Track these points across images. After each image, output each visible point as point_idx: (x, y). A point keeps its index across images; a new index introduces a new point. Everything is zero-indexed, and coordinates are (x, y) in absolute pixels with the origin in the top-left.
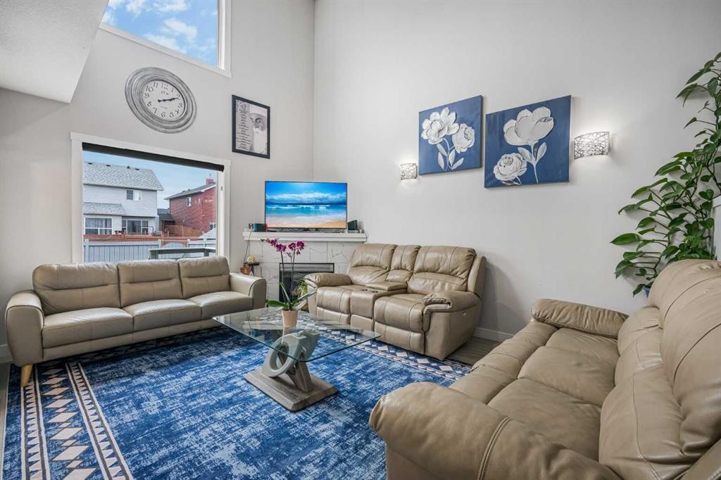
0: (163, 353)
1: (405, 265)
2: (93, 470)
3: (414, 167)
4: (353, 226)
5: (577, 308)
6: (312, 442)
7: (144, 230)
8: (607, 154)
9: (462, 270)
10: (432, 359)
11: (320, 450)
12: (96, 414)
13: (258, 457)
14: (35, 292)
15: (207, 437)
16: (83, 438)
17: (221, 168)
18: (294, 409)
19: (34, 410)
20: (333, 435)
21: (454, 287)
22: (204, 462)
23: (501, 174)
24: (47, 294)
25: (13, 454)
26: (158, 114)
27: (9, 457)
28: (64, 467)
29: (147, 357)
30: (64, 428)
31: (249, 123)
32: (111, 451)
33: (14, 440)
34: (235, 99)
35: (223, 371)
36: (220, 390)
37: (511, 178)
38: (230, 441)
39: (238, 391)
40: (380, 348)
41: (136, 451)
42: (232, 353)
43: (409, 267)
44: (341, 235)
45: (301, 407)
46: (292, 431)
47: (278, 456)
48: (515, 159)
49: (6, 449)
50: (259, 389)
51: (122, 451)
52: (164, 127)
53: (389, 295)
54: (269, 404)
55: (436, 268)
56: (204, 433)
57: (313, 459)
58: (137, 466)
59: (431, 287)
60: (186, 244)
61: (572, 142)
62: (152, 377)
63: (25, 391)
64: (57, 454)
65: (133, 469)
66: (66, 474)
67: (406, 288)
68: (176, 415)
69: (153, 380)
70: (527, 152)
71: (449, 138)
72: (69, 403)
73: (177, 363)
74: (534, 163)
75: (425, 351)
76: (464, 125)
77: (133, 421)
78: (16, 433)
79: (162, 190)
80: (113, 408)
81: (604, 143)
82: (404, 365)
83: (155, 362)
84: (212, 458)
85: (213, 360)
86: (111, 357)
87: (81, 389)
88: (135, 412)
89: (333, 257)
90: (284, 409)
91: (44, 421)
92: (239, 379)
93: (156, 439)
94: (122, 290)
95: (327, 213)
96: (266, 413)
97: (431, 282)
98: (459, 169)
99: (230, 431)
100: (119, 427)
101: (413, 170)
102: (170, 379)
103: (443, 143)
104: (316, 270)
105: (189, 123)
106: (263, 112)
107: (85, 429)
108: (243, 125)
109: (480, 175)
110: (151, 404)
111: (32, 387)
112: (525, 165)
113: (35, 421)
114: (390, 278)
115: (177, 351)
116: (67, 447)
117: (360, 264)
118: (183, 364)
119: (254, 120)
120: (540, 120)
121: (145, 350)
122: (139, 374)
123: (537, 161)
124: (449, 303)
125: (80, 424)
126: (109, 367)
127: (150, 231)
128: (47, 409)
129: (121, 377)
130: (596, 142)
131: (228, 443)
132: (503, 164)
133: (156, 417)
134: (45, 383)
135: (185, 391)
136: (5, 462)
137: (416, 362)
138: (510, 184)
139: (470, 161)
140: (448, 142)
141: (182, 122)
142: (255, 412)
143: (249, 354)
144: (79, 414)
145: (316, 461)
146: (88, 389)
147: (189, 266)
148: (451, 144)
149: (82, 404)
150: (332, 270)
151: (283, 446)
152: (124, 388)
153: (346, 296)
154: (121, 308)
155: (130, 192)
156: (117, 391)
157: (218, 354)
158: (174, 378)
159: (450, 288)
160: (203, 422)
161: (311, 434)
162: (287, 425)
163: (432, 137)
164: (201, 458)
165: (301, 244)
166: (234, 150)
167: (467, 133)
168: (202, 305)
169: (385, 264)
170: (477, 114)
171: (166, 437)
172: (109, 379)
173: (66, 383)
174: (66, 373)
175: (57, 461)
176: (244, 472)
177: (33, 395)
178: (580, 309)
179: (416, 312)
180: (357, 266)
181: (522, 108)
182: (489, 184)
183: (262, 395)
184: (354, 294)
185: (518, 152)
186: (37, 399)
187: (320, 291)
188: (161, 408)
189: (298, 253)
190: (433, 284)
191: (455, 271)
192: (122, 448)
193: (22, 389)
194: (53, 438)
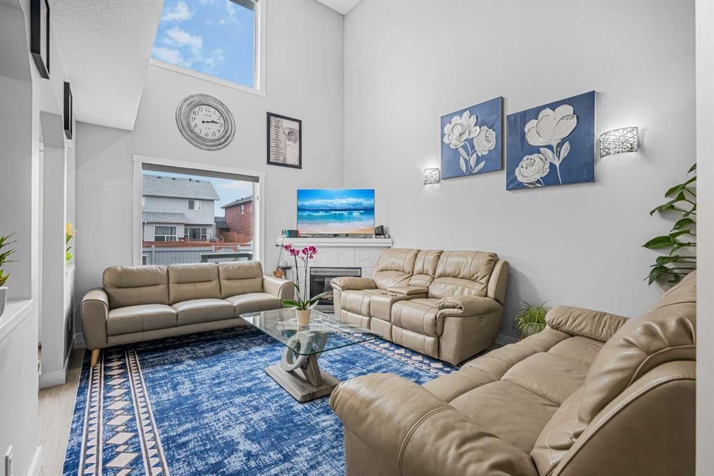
0: (202, 346)
1: (427, 271)
2: (132, 434)
3: (437, 171)
4: (381, 232)
5: (595, 316)
6: (312, 430)
7: (203, 236)
8: (636, 151)
9: (483, 275)
10: (446, 364)
11: (317, 437)
12: (141, 392)
13: (262, 437)
14: (104, 290)
15: (224, 417)
16: (130, 410)
17: (256, 179)
18: (302, 400)
19: (98, 385)
20: (332, 425)
21: (473, 293)
22: (217, 437)
23: (524, 176)
24: (112, 291)
25: (79, 417)
26: (202, 135)
27: (76, 419)
28: (113, 430)
29: (188, 349)
30: (117, 401)
31: (282, 137)
32: (148, 421)
33: (81, 406)
34: (269, 115)
35: (248, 364)
36: (242, 379)
37: (533, 180)
38: (242, 423)
39: (257, 381)
40: (397, 351)
41: (167, 424)
42: (260, 349)
43: (430, 272)
44: (368, 240)
45: (309, 399)
46: (296, 419)
47: (279, 438)
48: (538, 160)
49: (75, 413)
50: (275, 381)
51: (156, 422)
52: (207, 146)
53: (408, 299)
54: (282, 394)
55: (456, 274)
56: (222, 414)
57: (309, 443)
58: (166, 435)
59: (451, 292)
60: (235, 249)
61: (597, 140)
62: (189, 365)
63: (94, 370)
64: (109, 420)
65: (162, 436)
66: (114, 435)
67: (427, 293)
68: (203, 397)
69: (190, 368)
70: (549, 152)
71: (471, 141)
72: (123, 382)
73: (211, 355)
74: (557, 163)
75: (439, 356)
76: (485, 128)
77: (168, 400)
78: (83, 402)
79: (218, 200)
80: (155, 388)
81: (631, 139)
82: (416, 368)
83: (194, 353)
84: (225, 434)
85: (243, 354)
86: (160, 348)
87: (133, 372)
88: (171, 392)
89: (360, 261)
90: (293, 400)
91: (104, 394)
92: (261, 371)
93: (184, 415)
94: (170, 288)
95: (361, 220)
96: (277, 402)
97: (452, 287)
98: (481, 172)
99: (243, 414)
100: (157, 404)
101: (436, 175)
102: (204, 368)
103: (464, 147)
104: (340, 274)
105: (229, 140)
106: (295, 126)
107: (132, 403)
108: (277, 138)
109: (502, 177)
110: (185, 388)
111: (99, 368)
112: (548, 166)
113: (97, 394)
114: (412, 282)
115: (213, 345)
116: (117, 415)
117: (384, 268)
118: (215, 356)
119: (287, 133)
120: (562, 118)
121: (188, 343)
122: (179, 362)
123: (560, 161)
124: (461, 308)
125: (129, 399)
126: (157, 355)
127: (208, 237)
128: (107, 385)
129: (164, 364)
130: (622, 138)
131: (240, 423)
132: (525, 166)
133: (187, 398)
134: (109, 365)
135: (213, 379)
136: (73, 422)
137: (429, 366)
138: (531, 186)
139: (492, 163)
140: (470, 145)
141: (223, 140)
142: (268, 400)
143: (274, 350)
144: (129, 392)
145: (311, 446)
146: (138, 372)
147: (227, 269)
148: (473, 147)
149: (133, 383)
150: (359, 274)
151: (285, 431)
152: (166, 373)
153: (367, 299)
154: (170, 305)
155: (191, 202)
156: (161, 375)
157: (246, 349)
158: (206, 367)
159: (470, 293)
160: (223, 405)
161: (312, 423)
162: (293, 413)
163: (453, 141)
164: (215, 434)
165: (313, 249)
166: (269, 162)
167: (487, 135)
168: (235, 305)
169: (408, 269)
170: (498, 117)
171: (192, 415)
172: (156, 365)
173: (123, 366)
174: (125, 358)
175: (108, 425)
176: (249, 448)
177: (99, 374)
178: (598, 317)
179: (430, 316)
180: (382, 270)
181: (544, 107)
182: (511, 187)
183: (278, 386)
184: (374, 298)
185: (540, 153)
186: (101, 377)
187: (344, 294)
188: (192, 391)
189: (311, 257)
190: (453, 288)
191: (475, 276)
192: (156, 420)
193: (91, 368)
194: (108, 408)
